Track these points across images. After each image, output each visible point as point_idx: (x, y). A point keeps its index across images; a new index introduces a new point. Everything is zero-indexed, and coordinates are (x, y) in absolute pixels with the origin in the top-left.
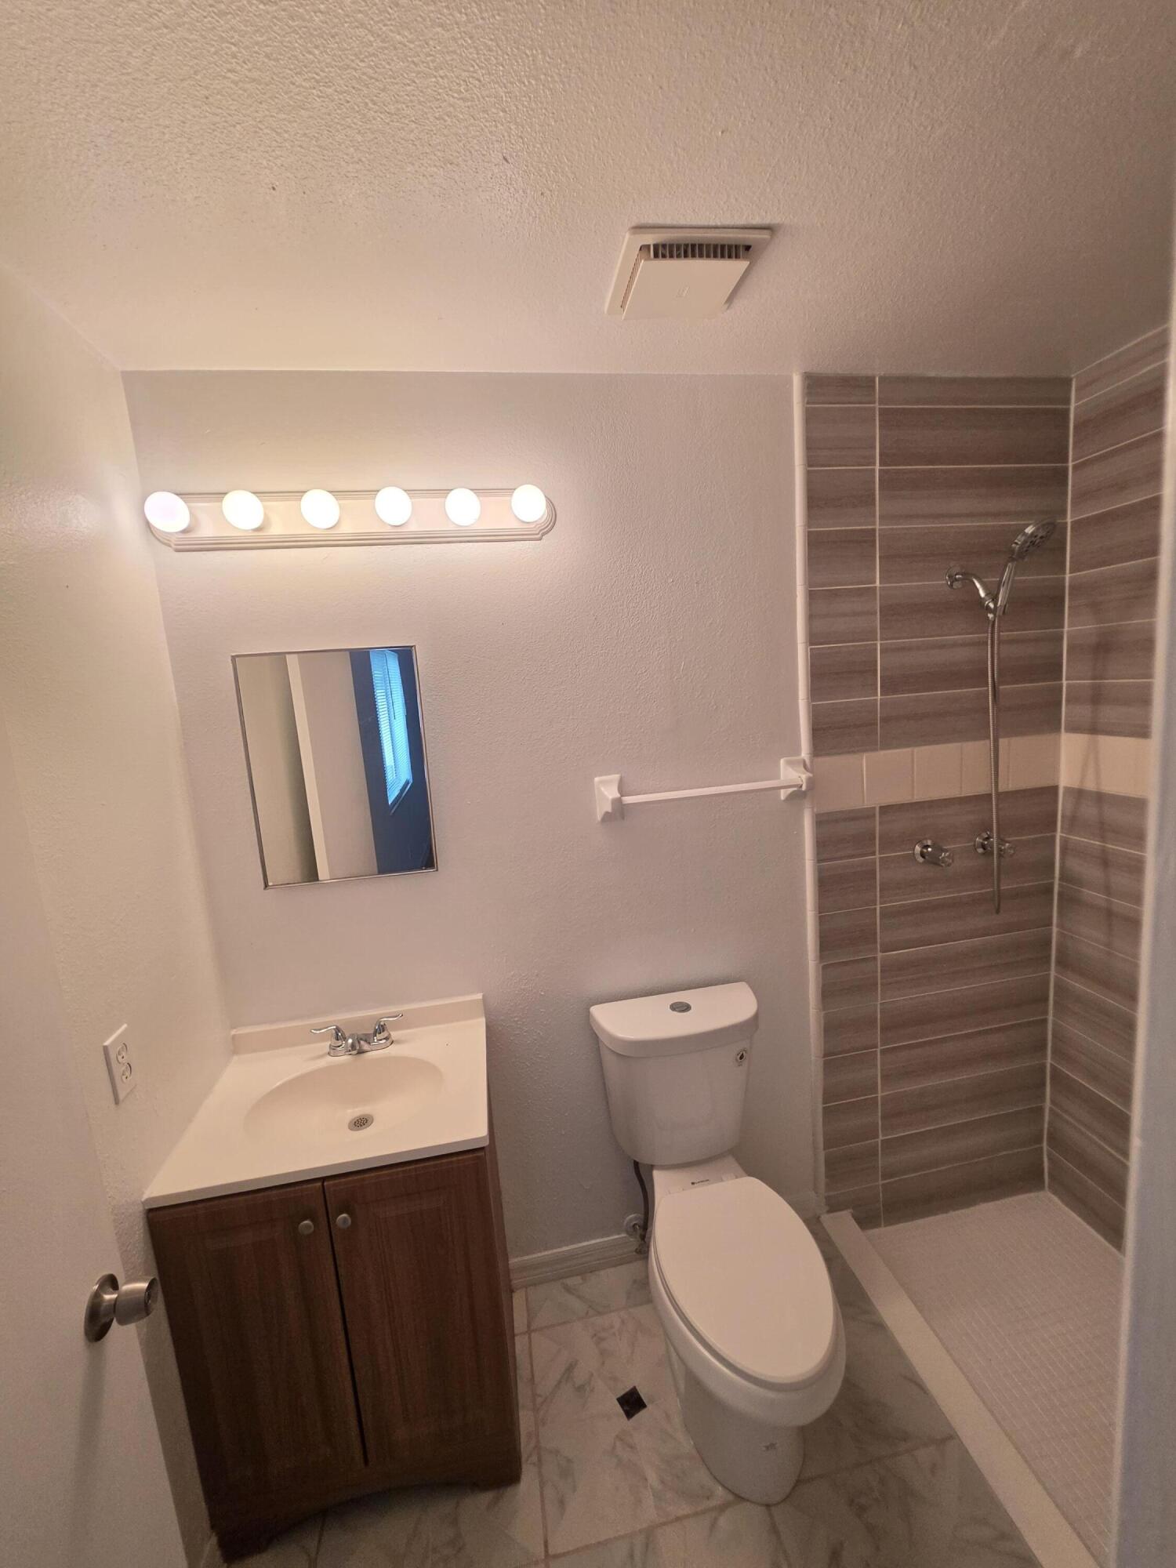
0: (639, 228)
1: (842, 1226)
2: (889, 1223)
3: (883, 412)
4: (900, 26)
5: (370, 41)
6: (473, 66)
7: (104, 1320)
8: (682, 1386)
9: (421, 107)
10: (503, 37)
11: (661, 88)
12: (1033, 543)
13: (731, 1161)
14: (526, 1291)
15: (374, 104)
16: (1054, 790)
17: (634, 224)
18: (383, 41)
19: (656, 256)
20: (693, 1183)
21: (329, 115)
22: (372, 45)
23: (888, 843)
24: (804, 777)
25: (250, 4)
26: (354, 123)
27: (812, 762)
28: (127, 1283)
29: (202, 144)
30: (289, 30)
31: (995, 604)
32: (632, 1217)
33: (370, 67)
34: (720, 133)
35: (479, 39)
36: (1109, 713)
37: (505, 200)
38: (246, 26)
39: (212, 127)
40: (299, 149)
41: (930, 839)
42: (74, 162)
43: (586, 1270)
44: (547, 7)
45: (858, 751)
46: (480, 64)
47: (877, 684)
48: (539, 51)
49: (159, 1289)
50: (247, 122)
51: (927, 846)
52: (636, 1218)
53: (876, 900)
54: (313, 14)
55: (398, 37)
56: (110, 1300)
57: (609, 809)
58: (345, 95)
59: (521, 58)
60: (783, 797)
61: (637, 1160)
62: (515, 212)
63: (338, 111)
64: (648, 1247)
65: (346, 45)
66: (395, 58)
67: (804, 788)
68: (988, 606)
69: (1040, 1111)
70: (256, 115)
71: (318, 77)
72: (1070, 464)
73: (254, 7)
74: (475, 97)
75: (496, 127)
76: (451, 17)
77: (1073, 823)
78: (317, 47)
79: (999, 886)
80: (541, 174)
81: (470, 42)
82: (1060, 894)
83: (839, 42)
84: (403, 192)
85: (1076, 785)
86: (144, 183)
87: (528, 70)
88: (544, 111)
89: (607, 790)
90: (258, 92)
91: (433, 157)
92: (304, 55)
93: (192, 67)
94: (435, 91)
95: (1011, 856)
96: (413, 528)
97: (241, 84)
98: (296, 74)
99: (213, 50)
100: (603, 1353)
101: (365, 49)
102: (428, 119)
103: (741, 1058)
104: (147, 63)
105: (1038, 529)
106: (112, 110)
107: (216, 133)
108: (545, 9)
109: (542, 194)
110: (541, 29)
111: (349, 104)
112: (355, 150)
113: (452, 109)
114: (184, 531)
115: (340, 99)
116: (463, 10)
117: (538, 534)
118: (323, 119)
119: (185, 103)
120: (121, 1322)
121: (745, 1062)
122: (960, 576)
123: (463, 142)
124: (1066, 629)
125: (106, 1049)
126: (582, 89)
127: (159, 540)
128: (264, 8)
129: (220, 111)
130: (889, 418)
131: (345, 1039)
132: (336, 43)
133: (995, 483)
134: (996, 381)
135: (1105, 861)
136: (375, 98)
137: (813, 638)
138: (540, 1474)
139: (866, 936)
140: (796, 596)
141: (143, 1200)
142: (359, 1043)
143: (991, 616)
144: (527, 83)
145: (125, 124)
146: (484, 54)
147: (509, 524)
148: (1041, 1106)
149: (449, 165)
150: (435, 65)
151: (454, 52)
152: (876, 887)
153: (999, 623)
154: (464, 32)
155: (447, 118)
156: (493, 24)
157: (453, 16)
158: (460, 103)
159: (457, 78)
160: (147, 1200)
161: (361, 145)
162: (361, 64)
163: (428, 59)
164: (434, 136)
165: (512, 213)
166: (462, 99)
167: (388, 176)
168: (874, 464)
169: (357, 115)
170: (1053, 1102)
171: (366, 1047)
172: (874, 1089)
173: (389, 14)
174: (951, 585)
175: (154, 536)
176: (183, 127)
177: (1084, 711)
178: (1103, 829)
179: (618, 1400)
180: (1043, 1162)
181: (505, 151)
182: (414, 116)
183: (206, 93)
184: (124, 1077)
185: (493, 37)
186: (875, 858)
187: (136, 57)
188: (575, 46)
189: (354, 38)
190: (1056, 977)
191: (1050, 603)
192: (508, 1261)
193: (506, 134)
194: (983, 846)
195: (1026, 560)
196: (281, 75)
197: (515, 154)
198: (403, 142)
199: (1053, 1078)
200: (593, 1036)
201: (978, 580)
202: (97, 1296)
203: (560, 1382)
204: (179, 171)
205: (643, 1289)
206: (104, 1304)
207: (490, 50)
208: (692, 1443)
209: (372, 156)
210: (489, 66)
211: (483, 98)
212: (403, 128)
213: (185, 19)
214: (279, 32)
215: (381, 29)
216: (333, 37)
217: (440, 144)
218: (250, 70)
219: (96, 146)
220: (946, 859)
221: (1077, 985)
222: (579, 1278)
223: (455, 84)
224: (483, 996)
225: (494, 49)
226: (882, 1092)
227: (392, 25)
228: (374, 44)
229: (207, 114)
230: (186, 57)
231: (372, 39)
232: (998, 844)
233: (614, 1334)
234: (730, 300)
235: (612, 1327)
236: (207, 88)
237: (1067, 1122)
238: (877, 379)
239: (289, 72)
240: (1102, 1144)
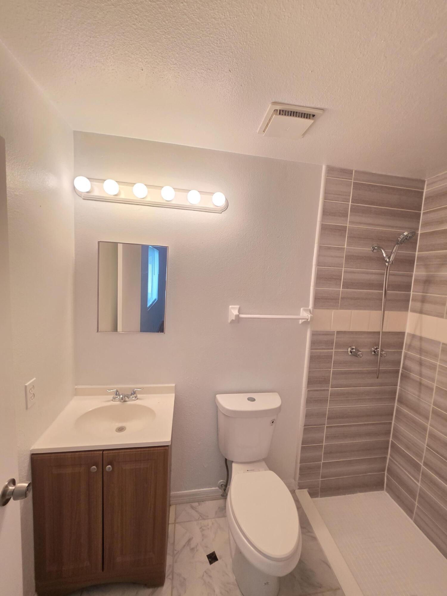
0: (275, 103)
1: (304, 495)
2: (321, 497)
3: (354, 183)
4: (383, 41)
5: (187, 21)
6: (224, 35)
7: (7, 497)
8: (233, 553)
9: (202, 47)
10: (237, 26)
11: (291, 52)
12: (406, 239)
13: (263, 463)
14: (176, 506)
15: (185, 44)
16: (403, 334)
17: (273, 101)
18: (192, 21)
19: (280, 114)
20: (248, 471)
21: (168, 45)
22: (188, 22)
23: (338, 346)
24: (309, 316)
25: (146, 1)
26: (176, 50)
27: (313, 310)
28: (20, 483)
29: (119, 50)
30: (158, 13)
31: (389, 260)
32: (221, 481)
33: (186, 30)
34: (310, 72)
35: (227, 25)
36: (427, 307)
37: (227, 86)
38: (142, 9)
39: (124, 44)
40: (154, 56)
41: (355, 346)
42: (70, 50)
43: (201, 501)
44: (254, 17)
45: (331, 309)
46: (227, 35)
47: (341, 284)
48: (249, 33)
49: (31, 487)
50: (137, 44)
51: (353, 349)
52: (223, 482)
53: (331, 367)
54: (168, 8)
55: (198, 20)
56: (11, 489)
57: (234, 318)
58: (174, 39)
59: (242, 34)
60: (300, 323)
61: (226, 458)
62: (230, 91)
63: (171, 44)
64: (227, 495)
65: (178, 21)
66: (195, 28)
67: (309, 320)
68: (386, 260)
69: (385, 458)
70: (141, 42)
71: (165, 31)
72: (422, 212)
73: (147, 3)
74: (222, 46)
75: (228, 58)
76: (218, 16)
77: (410, 347)
78: (167, 20)
79: (379, 368)
80: (242, 78)
81: (224, 25)
82: (402, 374)
83: (359, 44)
84: (190, 78)
85: (412, 333)
86: (95, 61)
87: (243, 39)
88: (247, 55)
89: (234, 311)
90: (143, 34)
91: (203, 66)
92: (162, 22)
93: (120, 21)
94: (208, 42)
95: (385, 357)
96: (174, 202)
97: (137, 30)
98: (158, 29)
99: (129, 16)
100: (203, 535)
101: (185, 23)
102: (204, 52)
103: (272, 423)
104: (103, 17)
105: (409, 234)
106: (88, 33)
107: (124, 46)
108: (253, 17)
109: (241, 85)
110: (251, 25)
111: (175, 42)
112: (175, 60)
113: (213, 49)
114: (88, 192)
115: (172, 40)
116: (223, 14)
117: (221, 211)
118: (165, 47)
119: (115, 34)
120: (14, 499)
121: (274, 424)
122: (377, 248)
123: (215, 62)
124: (414, 273)
125: (26, 387)
126: (262, 49)
127: (77, 194)
128: (150, 3)
129: (128, 39)
130: (357, 186)
131: (119, 395)
132: (175, 19)
133: (393, 215)
134: (397, 178)
135: (421, 363)
136: (185, 42)
137: (319, 264)
138: (172, 583)
139: (325, 381)
140: (314, 247)
141: (31, 449)
142: (125, 397)
143: (387, 264)
144: (242, 44)
145: (92, 39)
146: (228, 31)
147: (211, 206)
148: (386, 457)
149: (208, 70)
150: (210, 32)
151: (218, 29)
152: (332, 362)
153: (390, 267)
154: (223, 22)
155: (211, 52)
156: (233, 20)
157: (219, 15)
158: (216, 47)
159: (217, 38)
160: (32, 450)
161: (177, 58)
162: (183, 28)
163: (208, 30)
164: (205, 59)
165: (229, 91)
166: (218, 46)
167: (185, 71)
168: (349, 202)
169: (178, 47)
170: (391, 455)
171: (127, 399)
172: (322, 442)
173: (196, 11)
174: (373, 251)
175: (76, 193)
176: (113, 43)
177: (418, 305)
178: (421, 351)
179: (207, 556)
180: (384, 479)
181: (230, 68)
182: (199, 50)
183: (123, 31)
184: (31, 399)
185: (233, 25)
186: (333, 351)
187: (100, 15)
188: (263, 33)
189: (182, 19)
190: (397, 406)
191: (409, 262)
192: (170, 493)
193: (231, 61)
194: (375, 352)
195: (403, 245)
196: (152, 29)
197: (233, 69)
198: (193, 59)
199: (392, 446)
200: (216, 407)
201: (384, 251)
202: (7, 487)
203: (184, 546)
204: (108, 58)
205: (223, 511)
206: (9, 491)
207: (231, 30)
208: (235, 578)
209: (181, 63)
210: (230, 36)
211: (225, 47)
212: (194, 54)
213: (121, 3)
214: (154, 12)
215: (192, 17)
216: (174, 17)
217: (206, 62)
218: (141, 25)
219: (79, 45)
220: (360, 355)
221: (405, 410)
222: (197, 503)
223: (216, 40)
224: (175, 385)
225: (233, 29)
226: (325, 443)
227: (196, 16)
228: (189, 22)
229: (122, 39)
230: (118, 17)
231: (188, 20)
232: (381, 352)
233: (208, 529)
234: (304, 134)
235: (208, 525)
236: (124, 30)
237: (396, 464)
238: (354, 171)
239: (156, 28)
240: (409, 475)
